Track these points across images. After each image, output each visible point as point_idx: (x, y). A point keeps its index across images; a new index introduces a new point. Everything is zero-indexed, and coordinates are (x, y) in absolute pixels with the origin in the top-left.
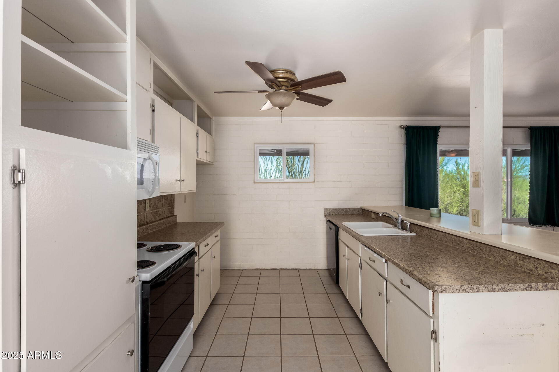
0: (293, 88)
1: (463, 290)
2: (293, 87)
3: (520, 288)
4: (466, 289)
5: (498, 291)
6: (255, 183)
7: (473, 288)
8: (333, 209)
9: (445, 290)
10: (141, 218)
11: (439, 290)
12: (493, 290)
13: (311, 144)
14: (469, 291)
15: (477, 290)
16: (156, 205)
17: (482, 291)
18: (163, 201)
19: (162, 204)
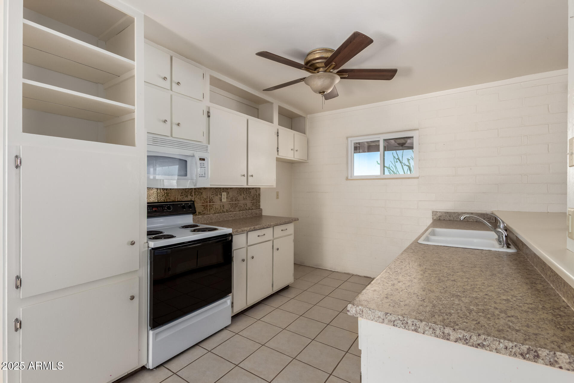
0: (328, 67)
1: (390, 321)
2: (328, 65)
3: (506, 348)
4: (394, 321)
5: (456, 342)
6: (347, 179)
7: (407, 323)
8: (445, 213)
9: (361, 313)
10: (217, 207)
11: (352, 311)
12: (446, 337)
13: (414, 130)
14: (399, 326)
15: (413, 328)
16: (235, 198)
17: (424, 332)
18: (244, 195)
19: (244, 197)
